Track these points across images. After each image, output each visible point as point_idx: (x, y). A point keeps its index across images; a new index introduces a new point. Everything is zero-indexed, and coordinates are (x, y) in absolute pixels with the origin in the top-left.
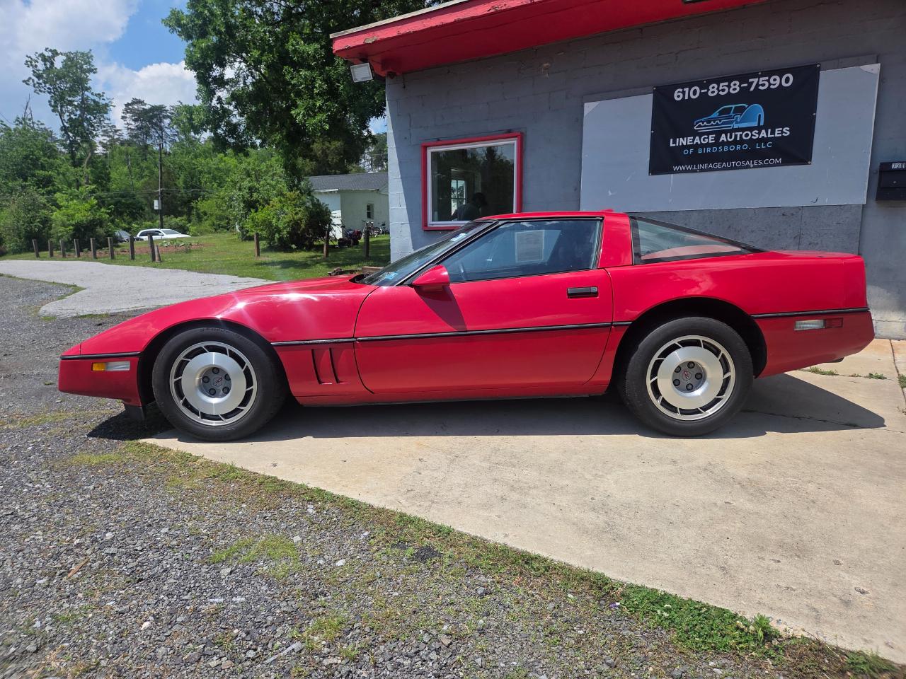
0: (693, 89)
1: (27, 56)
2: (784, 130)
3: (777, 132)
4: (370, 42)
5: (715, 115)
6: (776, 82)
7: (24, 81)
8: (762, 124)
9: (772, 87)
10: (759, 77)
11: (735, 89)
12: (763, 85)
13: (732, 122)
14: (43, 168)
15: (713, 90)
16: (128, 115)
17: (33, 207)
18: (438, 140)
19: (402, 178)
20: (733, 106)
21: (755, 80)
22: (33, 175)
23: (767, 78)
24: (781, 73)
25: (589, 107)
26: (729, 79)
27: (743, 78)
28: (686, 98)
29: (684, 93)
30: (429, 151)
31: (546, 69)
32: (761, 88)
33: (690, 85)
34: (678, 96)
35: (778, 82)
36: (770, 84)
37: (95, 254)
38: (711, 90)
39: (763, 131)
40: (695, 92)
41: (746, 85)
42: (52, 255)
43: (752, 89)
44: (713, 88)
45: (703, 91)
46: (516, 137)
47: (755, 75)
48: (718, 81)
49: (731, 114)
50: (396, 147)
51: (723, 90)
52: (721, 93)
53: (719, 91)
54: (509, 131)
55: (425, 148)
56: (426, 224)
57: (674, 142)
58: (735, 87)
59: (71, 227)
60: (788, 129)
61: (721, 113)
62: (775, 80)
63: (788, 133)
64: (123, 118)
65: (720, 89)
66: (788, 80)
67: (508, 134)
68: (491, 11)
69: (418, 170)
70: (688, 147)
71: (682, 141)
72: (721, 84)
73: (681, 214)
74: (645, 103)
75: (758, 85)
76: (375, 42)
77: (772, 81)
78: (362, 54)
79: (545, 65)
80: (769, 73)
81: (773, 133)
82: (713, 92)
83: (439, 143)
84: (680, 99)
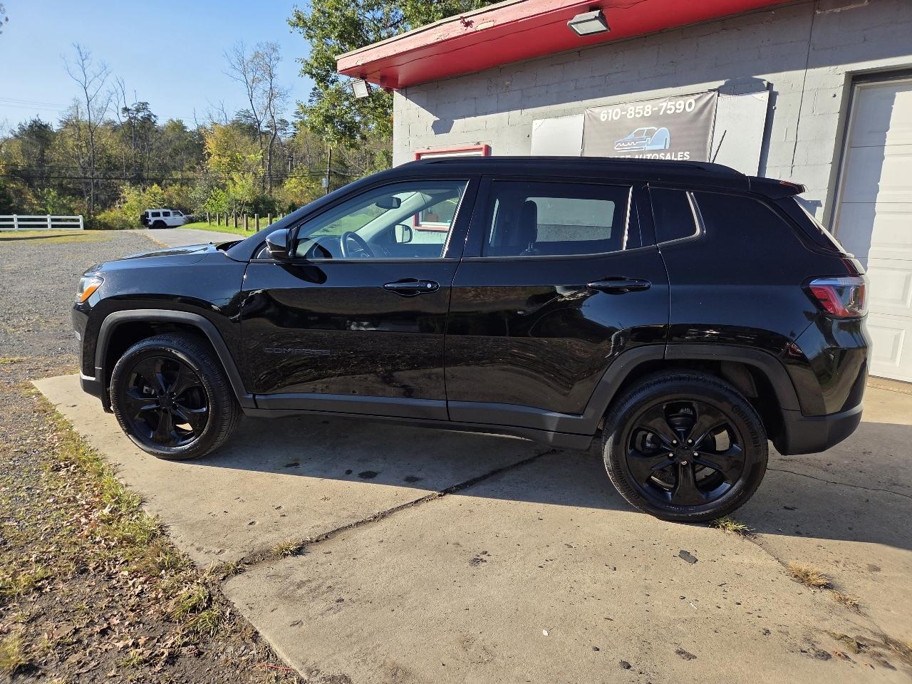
0: (615, 112)
2: (685, 154)
3: (679, 156)
4: (360, 64)
5: (632, 136)
6: (680, 107)
8: (667, 147)
9: (678, 111)
10: (668, 101)
11: (648, 113)
12: (671, 109)
13: (643, 144)
16: (315, 99)
18: (428, 148)
20: (646, 129)
21: (664, 104)
23: (674, 103)
24: (686, 97)
25: (536, 124)
26: (644, 102)
27: (655, 101)
28: (610, 119)
29: (608, 113)
30: (422, 158)
31: (507, 86)
32: (669, 112)
33: (613, 107)
34: (603, 117)
35: (682, 107)
36: (676, 109)
38: (630, 112)
39: (669, 154)
40: (617, 113)
41: (657, 109)
43: (661, 113)
44: (631, 110)
45: (623, 113)
46: (481, 149)
47: (664, 100)
48: (635, 104)
49: (644, 136)
50: (399, 154)
51: (639, 113)
52: (637, 116)
53: (635, 113)
54: (478, 143)
55: (418, 155)
56: (417, 224)
58: (648, 110)
60: (688, 153)
61: (636, 135)
62: (680, 105)
63: (689, 157)
64: (310, 101)
65: (637, 111)
66: (691, 106)
67: (478, 145)
68: (439, 40)
72: (637, 108)
73: (602, 230)
75: (666, 110)
76: (363, 65)
77: (678, 107)
78: (361, 73)
79: (507, 83)
80: (675, 98)
81: (676, 157)
82: (631, 115)
83: (428, 150)
84: (603, 120)
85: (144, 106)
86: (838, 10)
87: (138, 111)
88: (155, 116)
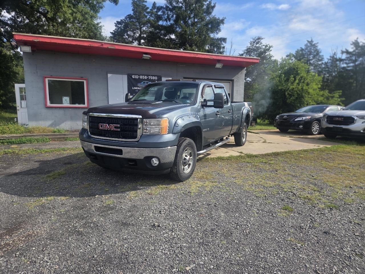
0: (137, 76)
4: (36, 41)
5: (142, 83)
6: (154, 78)
10: (151, 76)
15: (141, 77)
20: (146, 82)
21: (150, 77)
24: (155, 76)
25: (109, 75)
26: (145, 75)
27: (148, 76)
29: (135, 76)
30: (47, 80)
31: (94, 61)
33: (136, 75)
34: (133, 77)
40: (137, 77)
45: (139, 77)
46: (86, 80)
47: (150, 76)
48: (142, 75)
52: (143, 78)
55: (45, 77)
56: (46, 105)
57: (133, 88)
58: (146, 77)
61: (143, 83)
66: (156, 78)
67: (82, 78)
70: (137, 90)
71: (135, 88)
74: (125, 77)
75: (150, 78)
76: (38, 42)
80: (153, 76)
81: (154, 89)
83: (51, 77)
84: (134, 78)
86: (181, 65)
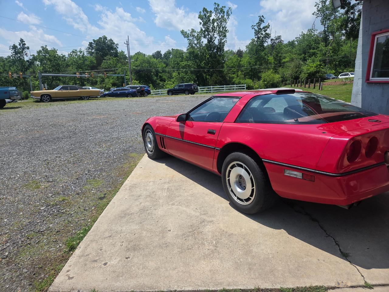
1: (316, 3)
7: (312, 14)
14: (314, 49)
17: (298, 66)
18: (381, 30)
19: (362, 53)
22: (308, 52)
30: (376, 37)
37: (305, 86)
42: (291, 86)
50: (362, 37)
55: (374, 36)
56: (368, 79)
59: (307, 74)
69: (368, 49)
83: (381, 32)
85: (279, 37)
87: (276, 39)
88: (283, 41)
